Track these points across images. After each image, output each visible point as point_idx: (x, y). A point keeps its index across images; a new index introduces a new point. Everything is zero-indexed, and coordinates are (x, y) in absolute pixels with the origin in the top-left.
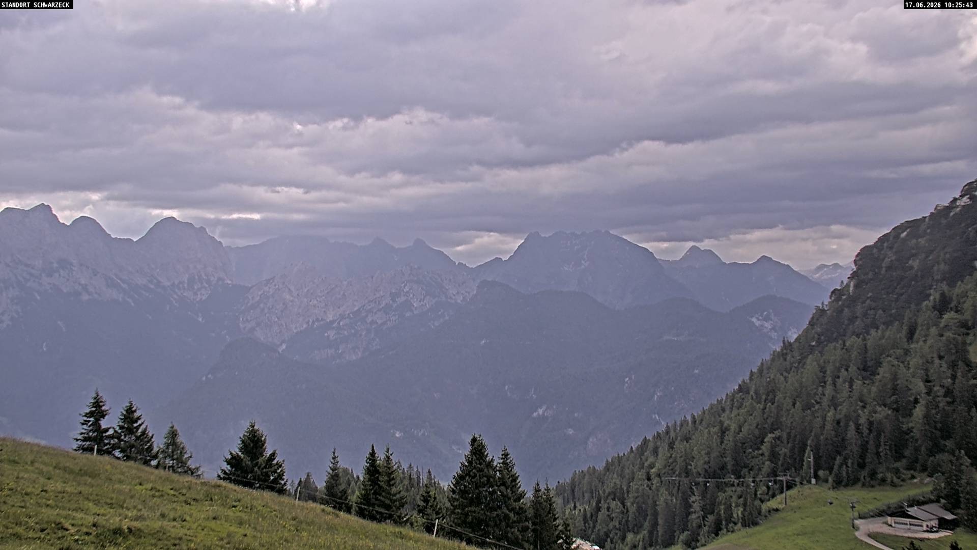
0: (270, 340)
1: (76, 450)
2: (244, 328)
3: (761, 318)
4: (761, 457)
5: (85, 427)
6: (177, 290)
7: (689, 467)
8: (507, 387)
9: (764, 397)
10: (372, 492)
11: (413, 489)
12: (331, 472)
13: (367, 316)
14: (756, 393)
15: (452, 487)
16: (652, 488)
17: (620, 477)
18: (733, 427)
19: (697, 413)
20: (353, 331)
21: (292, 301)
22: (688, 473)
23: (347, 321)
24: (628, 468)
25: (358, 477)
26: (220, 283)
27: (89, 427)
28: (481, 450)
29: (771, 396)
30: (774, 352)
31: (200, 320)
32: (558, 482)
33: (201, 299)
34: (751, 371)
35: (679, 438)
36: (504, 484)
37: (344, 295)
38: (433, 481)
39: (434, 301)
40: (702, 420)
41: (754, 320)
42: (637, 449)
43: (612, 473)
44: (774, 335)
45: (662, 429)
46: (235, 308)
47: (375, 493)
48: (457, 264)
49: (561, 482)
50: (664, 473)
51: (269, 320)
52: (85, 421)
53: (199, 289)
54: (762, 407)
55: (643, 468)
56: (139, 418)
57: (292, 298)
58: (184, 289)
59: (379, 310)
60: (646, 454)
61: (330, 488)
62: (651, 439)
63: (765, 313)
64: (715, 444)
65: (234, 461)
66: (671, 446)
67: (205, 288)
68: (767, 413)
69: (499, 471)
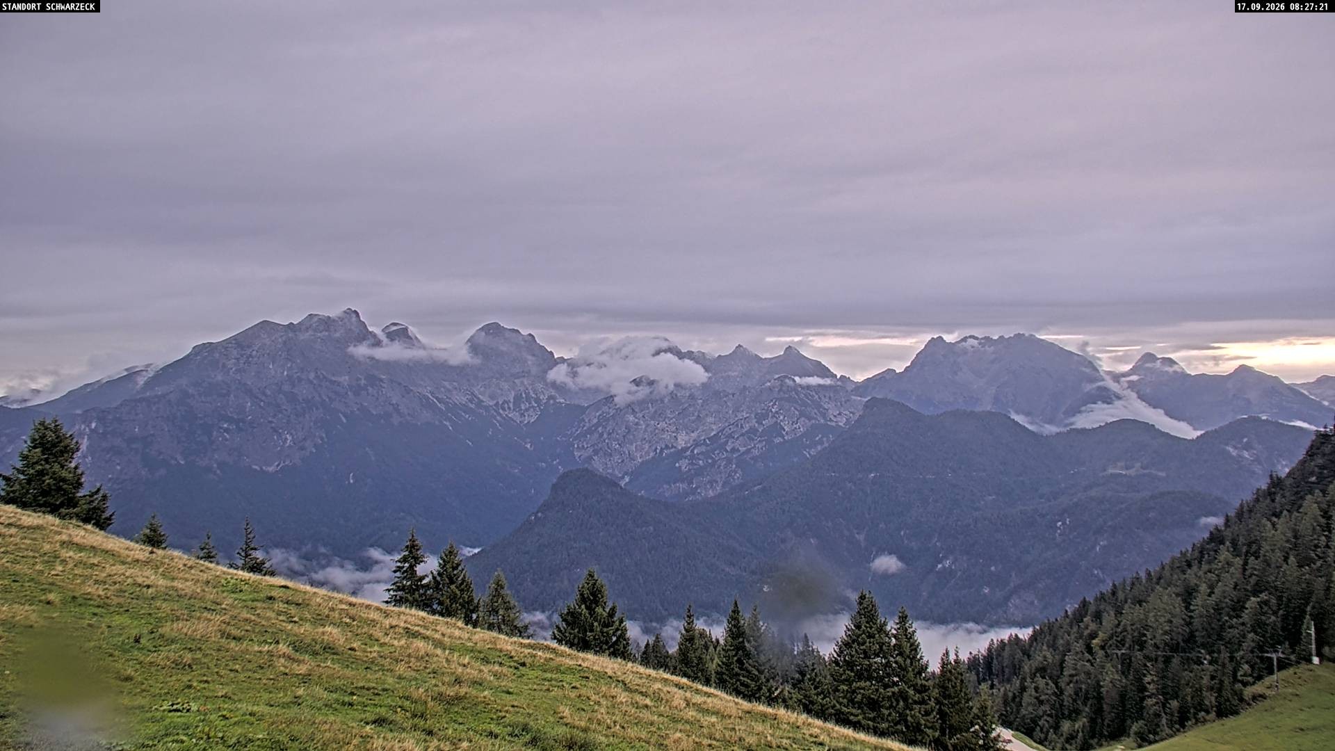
0: (610, 471)
1: (387, 602)
2: (580, 457)
3: (1240, 446)
4: (1241, 628)
5: (398, 574)
6: (501, 411)
7: (1144, 638)
8: (902, 533)
9: (1244, 549)
10: (736, 658)
11: (785, 657)
12: (684, 632)
13: (727, 442)
14: (1234, 543)
15: (835, 656)
16: (1095, 665)
17: (1051, 649)
18: (1203, 588)
19: (1154, 568)
20: (710, 461)
21: (637, 424)
22: (1142, 645)
23: (703, 449)
24: (1062, 638)
25: (718, 641)
26: (552, 402)
27: (403, 574)
28: (871, 610)
29: (1254, 547)
30: (1258, 490)
31: (528, 446)
32: (971, 653)
33: (529, 422)
34: (1227, 516)
35: (1129, 601)
36: (901, 654)
37: (699, 416)
38: (811, 649)
39: (809, 424)
40: (1160, 578)
41: (1231, 450)
42: (1074, 614)
43: (1040, 644)
44: (1258, 469)
45: (1107, 588)
46: (569, 433)
47: (740, 661)
48: (838, 377)
49: (975, 653)
50: (1111, 646)
51: (609, 448)
52: (398, 567)
53: (527, 410)
54: (1241, 562)
55: (1081, 637)
56: (458, 565)
57: (636, 420)
58: (509, 408)
59: (742, 435)
60: (1085, 619)
61: (683, 652)
62: (1092, 602)
63: (1245, 440)
64: (1178, 609)
65: (572, 618)
66: (1119, 613)
67: (533, 407)
68: (1250, 571)
69: (895, 637)
